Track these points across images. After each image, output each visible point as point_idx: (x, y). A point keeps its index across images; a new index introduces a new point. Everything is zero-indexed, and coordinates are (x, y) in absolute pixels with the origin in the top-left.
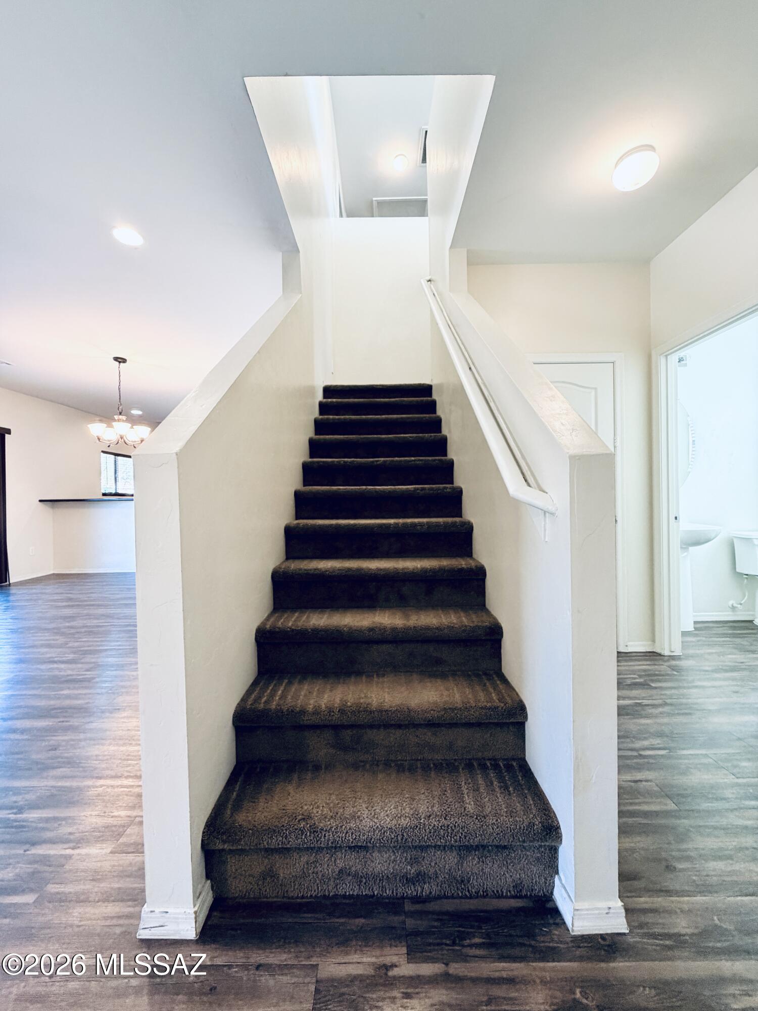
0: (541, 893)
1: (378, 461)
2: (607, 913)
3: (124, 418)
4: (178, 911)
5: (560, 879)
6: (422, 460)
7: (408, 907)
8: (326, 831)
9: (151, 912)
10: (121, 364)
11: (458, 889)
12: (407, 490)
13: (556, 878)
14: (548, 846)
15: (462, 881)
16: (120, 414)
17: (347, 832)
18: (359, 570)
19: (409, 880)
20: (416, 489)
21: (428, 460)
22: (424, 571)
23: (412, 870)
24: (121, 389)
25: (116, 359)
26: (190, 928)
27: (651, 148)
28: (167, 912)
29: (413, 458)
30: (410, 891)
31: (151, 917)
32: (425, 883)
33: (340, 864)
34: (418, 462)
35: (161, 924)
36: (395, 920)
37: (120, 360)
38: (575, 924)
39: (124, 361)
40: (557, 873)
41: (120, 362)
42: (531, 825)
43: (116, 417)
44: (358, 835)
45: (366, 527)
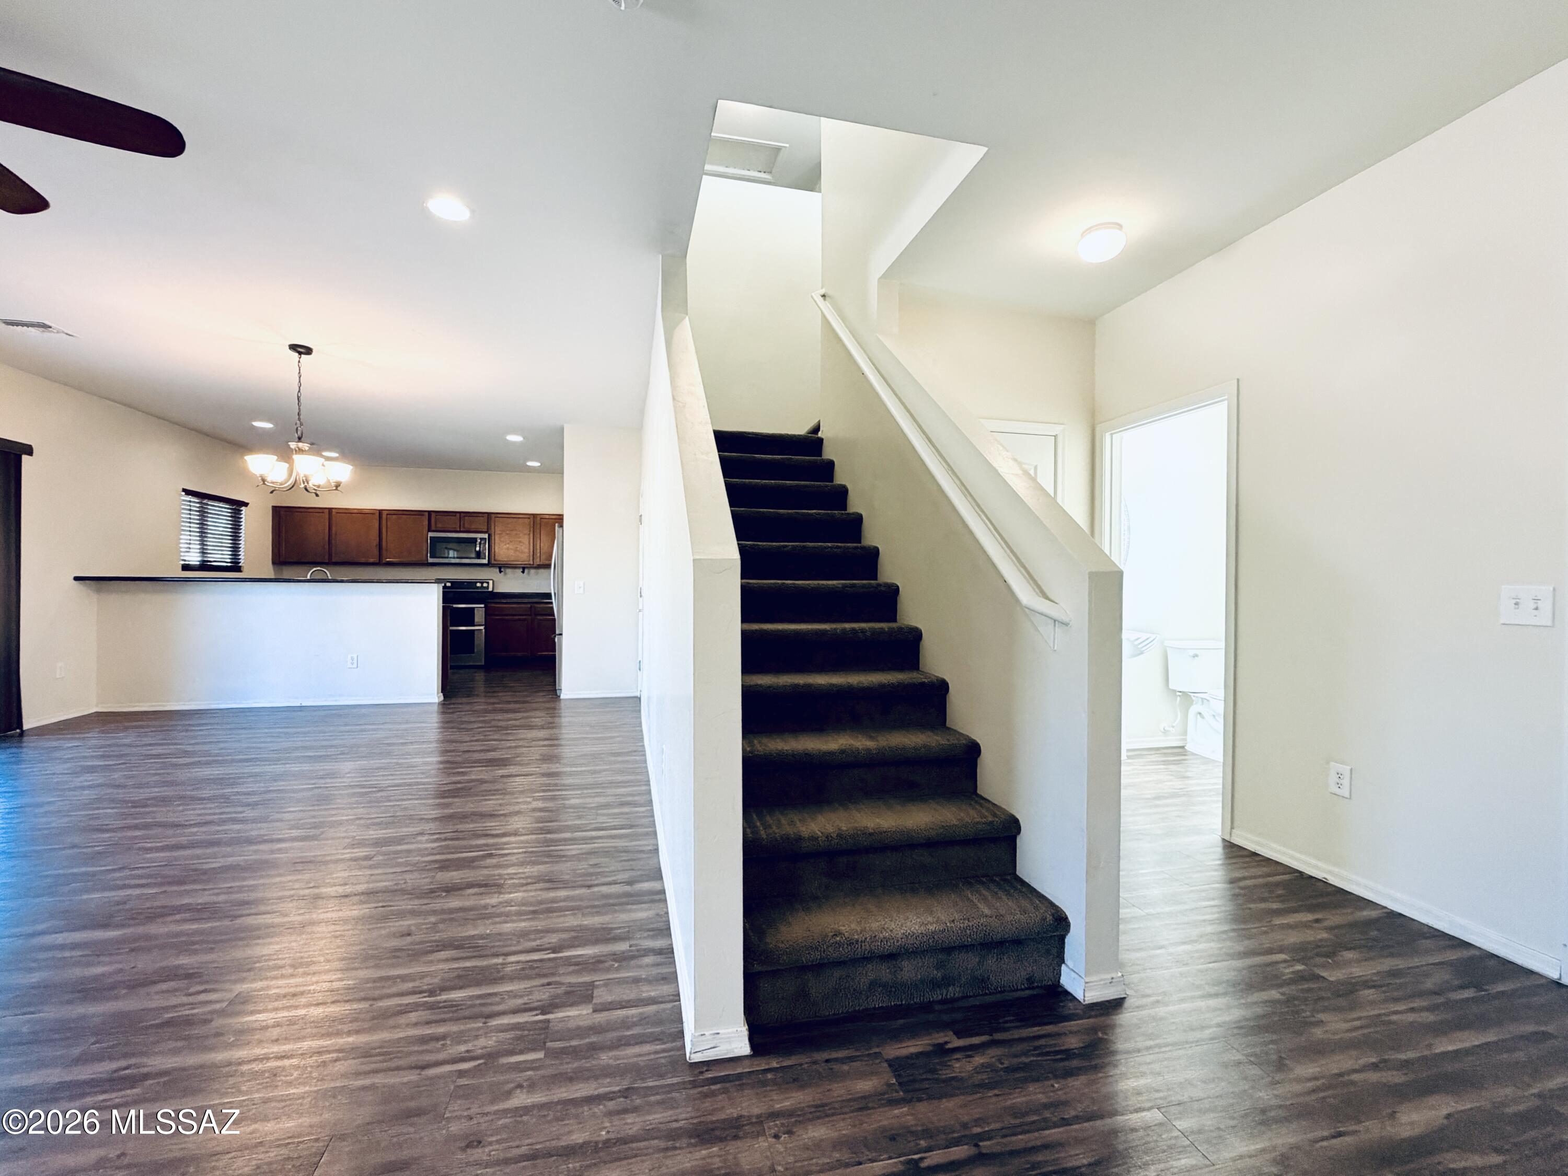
0: (1050, 983)
1: (786, 546)
2: (1111, 983)
3: (305, 446)
4: (730, 1030)
5: (1067, 966)
6: (840, 547)
7: (937, 1007)
8: (862, 942)
9: (702, 1035)
10: (303, 356)
11: (979, 987)
12: (835, 587)
13: (1063, 967)
14: (1058, 936)
15: (983, 980)
16: (300, 439)
17: (882, 941)
18: (809, 686)
19: (935, 984)
20: (845, 586)
21: (848, 548)
22: (882, 686)
23: (938, 974)
24: (302, 398)
25: (294, 347)
26: (743, 1045)
27: (1120, 226)
28: (718, 1033)
29: (829, 544)
30: (937, 996)
31: (703, 1041)
32: (949, 986)
33: (872, 976)
34: (835, 550)
35: (712, 1046)
36: (931, 1017)
37: (302, 350)
38: (1086, 995)
39: (308, 351)
40: (1063, 962)
41: (300, 353)
42: (1044, 919)
43: (293, 445)
44: (892, 942)
45: (797, 633)
